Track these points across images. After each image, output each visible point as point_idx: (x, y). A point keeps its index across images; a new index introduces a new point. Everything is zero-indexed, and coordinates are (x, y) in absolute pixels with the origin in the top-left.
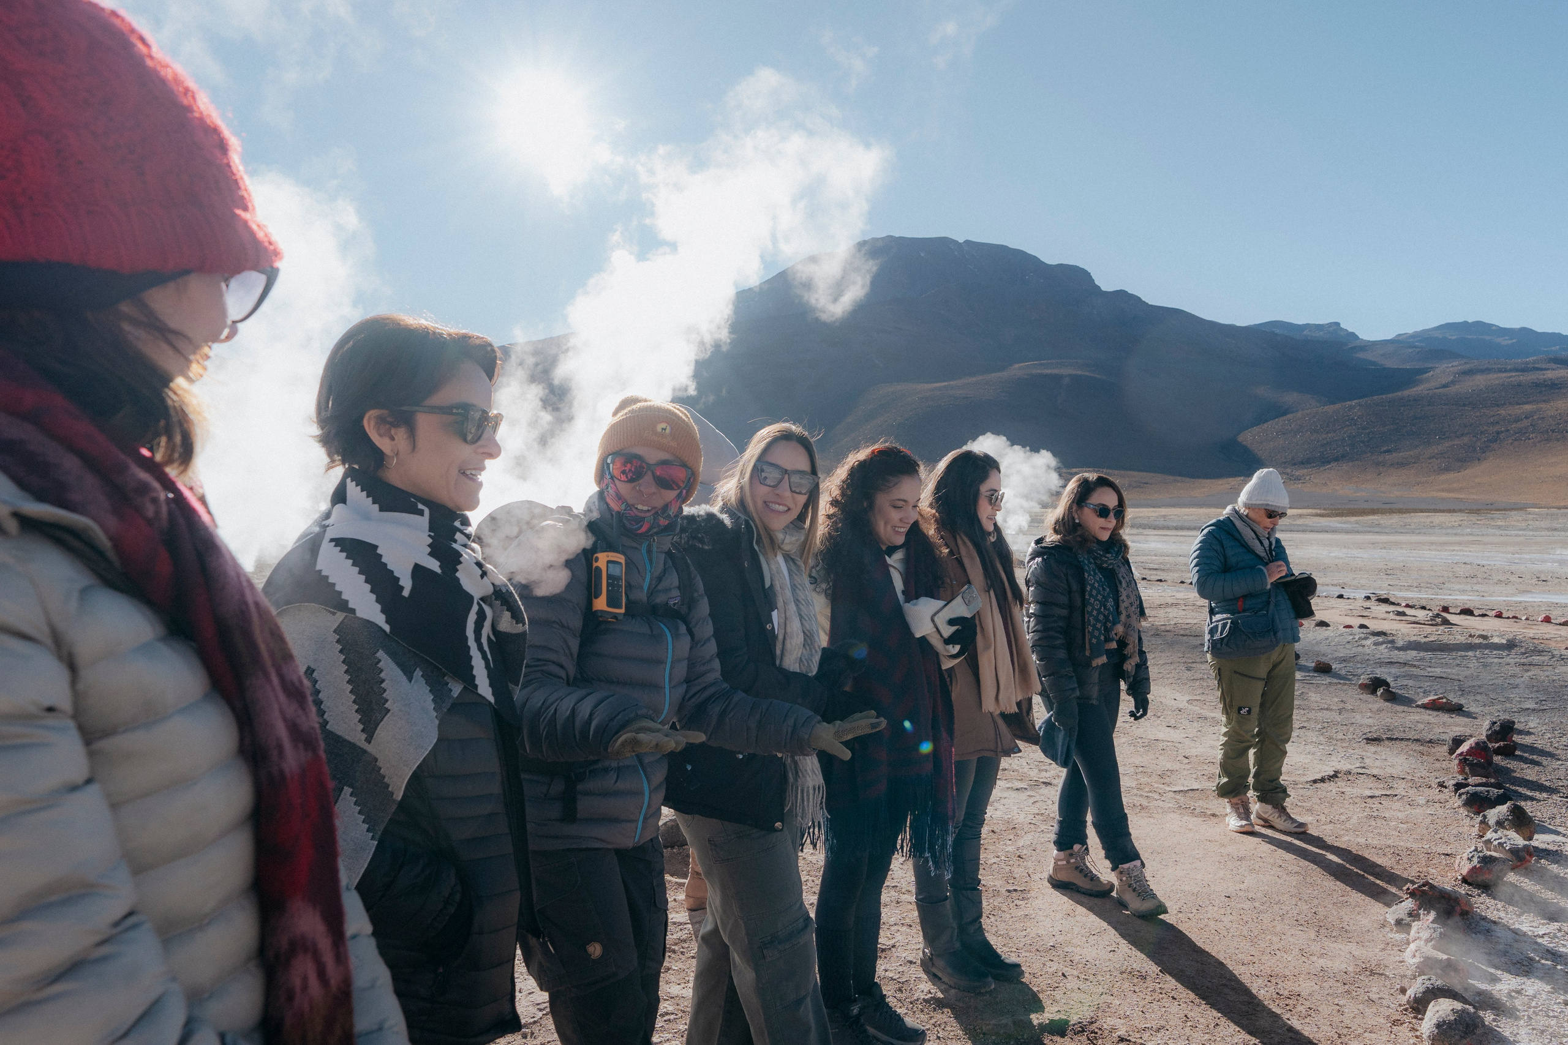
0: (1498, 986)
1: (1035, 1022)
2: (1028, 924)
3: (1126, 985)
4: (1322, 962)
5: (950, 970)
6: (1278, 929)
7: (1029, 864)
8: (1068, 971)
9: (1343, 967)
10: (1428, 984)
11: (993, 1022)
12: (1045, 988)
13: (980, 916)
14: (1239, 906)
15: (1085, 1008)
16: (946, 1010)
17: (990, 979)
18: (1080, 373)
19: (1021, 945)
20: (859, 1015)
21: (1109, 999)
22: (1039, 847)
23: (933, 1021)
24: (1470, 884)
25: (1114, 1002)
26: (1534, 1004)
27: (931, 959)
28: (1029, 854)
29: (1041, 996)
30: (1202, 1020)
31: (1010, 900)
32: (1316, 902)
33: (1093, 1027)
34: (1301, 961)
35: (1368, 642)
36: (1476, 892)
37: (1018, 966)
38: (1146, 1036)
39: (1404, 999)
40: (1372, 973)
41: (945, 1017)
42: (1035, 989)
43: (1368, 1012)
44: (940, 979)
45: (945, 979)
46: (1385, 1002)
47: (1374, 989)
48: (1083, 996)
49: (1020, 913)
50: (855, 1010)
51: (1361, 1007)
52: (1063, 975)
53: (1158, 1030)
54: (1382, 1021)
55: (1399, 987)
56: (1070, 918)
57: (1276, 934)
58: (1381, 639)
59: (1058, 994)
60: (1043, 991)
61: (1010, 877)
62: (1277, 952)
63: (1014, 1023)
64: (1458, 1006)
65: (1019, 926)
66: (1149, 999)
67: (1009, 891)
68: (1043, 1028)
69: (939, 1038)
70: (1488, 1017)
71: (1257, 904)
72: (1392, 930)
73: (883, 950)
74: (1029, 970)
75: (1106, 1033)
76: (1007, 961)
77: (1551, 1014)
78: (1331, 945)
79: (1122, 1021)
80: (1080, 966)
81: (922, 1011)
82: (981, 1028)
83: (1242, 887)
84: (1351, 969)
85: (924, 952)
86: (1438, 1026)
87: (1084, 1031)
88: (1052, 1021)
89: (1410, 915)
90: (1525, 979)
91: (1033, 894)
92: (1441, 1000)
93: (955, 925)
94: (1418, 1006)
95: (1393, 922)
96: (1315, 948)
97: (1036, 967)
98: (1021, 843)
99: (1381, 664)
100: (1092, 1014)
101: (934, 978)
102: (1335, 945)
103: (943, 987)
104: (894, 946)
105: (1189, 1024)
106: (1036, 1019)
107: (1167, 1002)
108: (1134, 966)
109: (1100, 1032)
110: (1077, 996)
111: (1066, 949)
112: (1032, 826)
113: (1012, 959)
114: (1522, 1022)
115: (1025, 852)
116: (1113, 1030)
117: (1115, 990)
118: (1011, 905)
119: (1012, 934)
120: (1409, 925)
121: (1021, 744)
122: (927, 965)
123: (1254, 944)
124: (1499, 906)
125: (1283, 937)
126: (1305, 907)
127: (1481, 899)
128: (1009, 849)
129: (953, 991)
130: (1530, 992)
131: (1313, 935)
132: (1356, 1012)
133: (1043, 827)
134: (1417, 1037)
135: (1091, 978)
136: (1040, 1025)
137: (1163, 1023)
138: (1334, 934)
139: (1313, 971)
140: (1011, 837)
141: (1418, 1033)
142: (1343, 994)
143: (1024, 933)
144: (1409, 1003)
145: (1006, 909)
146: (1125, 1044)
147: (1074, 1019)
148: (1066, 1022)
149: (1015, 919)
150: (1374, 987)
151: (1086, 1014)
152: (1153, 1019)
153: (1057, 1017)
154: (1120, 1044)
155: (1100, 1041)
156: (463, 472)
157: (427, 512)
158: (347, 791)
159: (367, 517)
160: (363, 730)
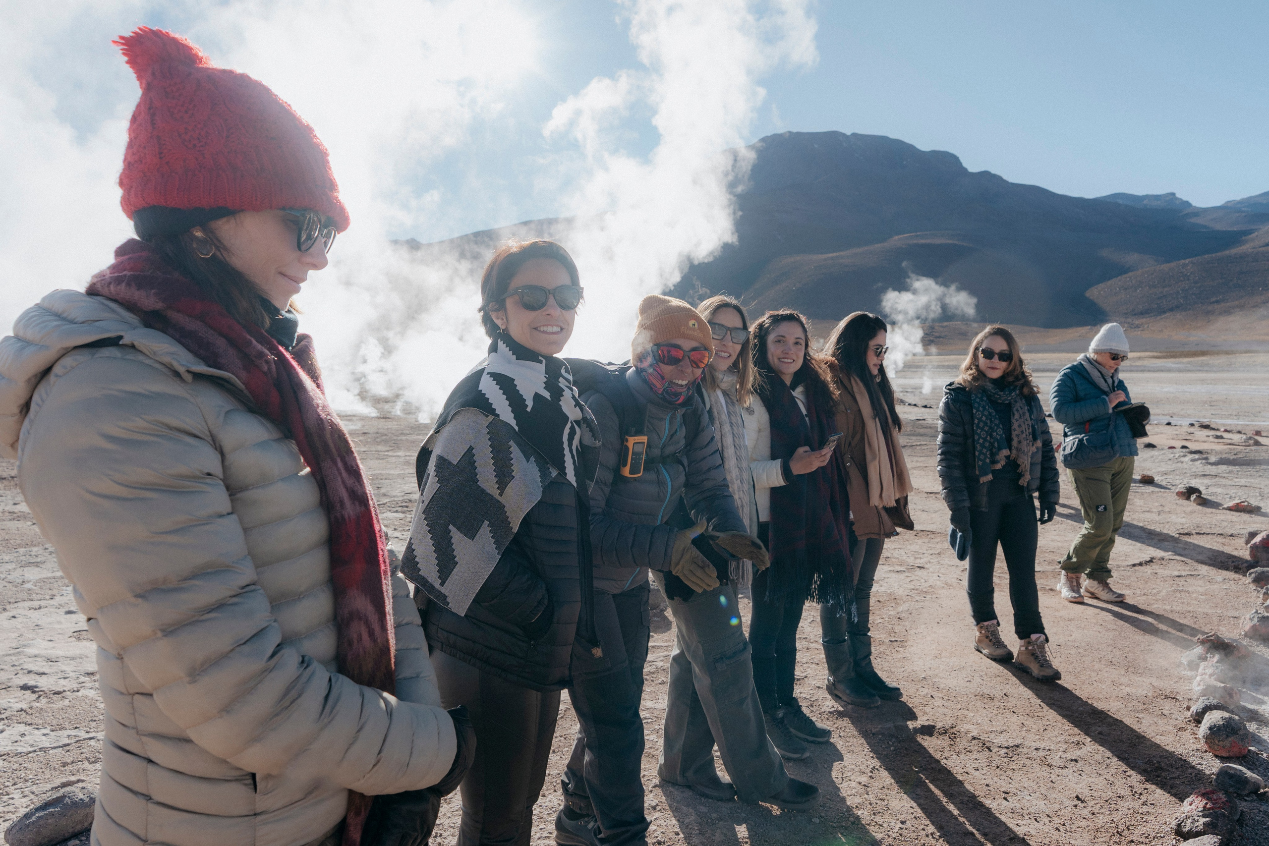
0: (1264, 707)
1: (911, 727)
2: (906, 664)
3: (979, 703)
4: (1128, 689)
5: (848, 692)
6: (1096, 667)
7: (907, 623)
8: (935, 694)
9: (1144, 693)
10: (1207, 703)
11: (880, 726)
12: (918, 705)
13: (870, 653)
14: (1067, 652)
15: (948, 718)
16: (845, 719)
17: (877, 698)
19: (901, 677)
20: (783, 718)
21: (966, 712)
22: (914, 612)
23: (836, 726)
24: (1251, 638)
25: (969, 715)
27: (834, 684)
28: (906, 616)
29: (915, 710)
30: (1034, 726)
31: (892, 647)
32: (1127, 649)
33: (954, 730)
34: (1112, 689)
35: (1187, 459)
36: (1255, 643)
37: (898, 689)
38: (992, 736)
39: (1188, 714)
40: (1166, 697)
41: (845, 723)
42: (911, 706)
43: (1160, 722)
44: (840, 698)
45: (844, 698)
46: (1174, 716)
47: (1167, 708)
48: (946, 710)
49: (900, 656)
50: (780, 714)
51: (1155, 719)
52: (932, 696)
53: (1001, 732)
54: (1171, 728)
55: (1185, 706)
56: (937, 660)
57: (1094, 671)
58: (1197, 456)
59: (928, 709)
60: (916, 707)
61: (892, 632)
62: (1094, 683)
63: (895, 727)
64: (1226, 715)
65: (898, 665)
66: (995, 712)
67: (891, 641)
68: (916, 731)
69: (840, 736)
70: (1252, 727)
71: (1081, 651)
72: (1185, 669)
73: (798, 680)
74: (906, 693)
75: (963, 734)
76: (890, 686)
78: (1137, 679)
79: (975, 726)
80: (944, 691)
81: (828, 719)
82: (871, 731)
83: (1070, 639)
84: (1150, 694)
85: (828, 680)
86: (1210, 729)
87: (946, 733)
88: (923, 726)
89: (1199, 658)
91: (909, 643)
92: (1215, 711)
93: (851, 660)
94: (1198, 719)
95: (1186, 663)
96: (1124, 680)
97: (912, 691)
98: (900, 609)
99: (1196, 476)
100: (953, 722)
101: (836, 697)
102: (1139, 678)
103: (843, 703)
104: (806, 677)
105: (1024, 729)
106: (911, 725)
107: (1009, 715)
108: (985, 691)
109: (958, 734)
110: (941, 710)
111: (934, 680)
112: (909, 597)
113: (894, 685)
115: (903, 615)
116: (968, 732)
117: (970, 707)
118: (893, 651)
119: (893, 670)
120: (1198, 666)
121: (898, 529)
122: (831, 689)
123: (1076, 677)
125: (1100, 673)
126: (1118, 653)
127: (1259, 649)
128: (892, 613)
129: (850, 707)
131: (1123, 672)
132: (1152, 722)
133: (917, 598)
134: (1196, 738)
135: (953, 699)
136: (914, 728)
137: (1005, 728)
138: (1139, 672)
139: (1121, 695)
140: (893, 605)
141: (1197, 736)
142: (1142, 711)
143: (903, 669)
144: (1192, 715)
145: (889, 653)
146: (976, 741)
147: (939, 725)
148: (934, 727)
149: (895, 660)
150: (1167, 706)
151: (949, 722)
152: (998, 725)
153: (926, 723)
154: (973, 741)
155: (958, 740)
156: (536, 329)
157: (544, 361)
158: (486, 523)
159: (509, 362)
160: (498, 488)
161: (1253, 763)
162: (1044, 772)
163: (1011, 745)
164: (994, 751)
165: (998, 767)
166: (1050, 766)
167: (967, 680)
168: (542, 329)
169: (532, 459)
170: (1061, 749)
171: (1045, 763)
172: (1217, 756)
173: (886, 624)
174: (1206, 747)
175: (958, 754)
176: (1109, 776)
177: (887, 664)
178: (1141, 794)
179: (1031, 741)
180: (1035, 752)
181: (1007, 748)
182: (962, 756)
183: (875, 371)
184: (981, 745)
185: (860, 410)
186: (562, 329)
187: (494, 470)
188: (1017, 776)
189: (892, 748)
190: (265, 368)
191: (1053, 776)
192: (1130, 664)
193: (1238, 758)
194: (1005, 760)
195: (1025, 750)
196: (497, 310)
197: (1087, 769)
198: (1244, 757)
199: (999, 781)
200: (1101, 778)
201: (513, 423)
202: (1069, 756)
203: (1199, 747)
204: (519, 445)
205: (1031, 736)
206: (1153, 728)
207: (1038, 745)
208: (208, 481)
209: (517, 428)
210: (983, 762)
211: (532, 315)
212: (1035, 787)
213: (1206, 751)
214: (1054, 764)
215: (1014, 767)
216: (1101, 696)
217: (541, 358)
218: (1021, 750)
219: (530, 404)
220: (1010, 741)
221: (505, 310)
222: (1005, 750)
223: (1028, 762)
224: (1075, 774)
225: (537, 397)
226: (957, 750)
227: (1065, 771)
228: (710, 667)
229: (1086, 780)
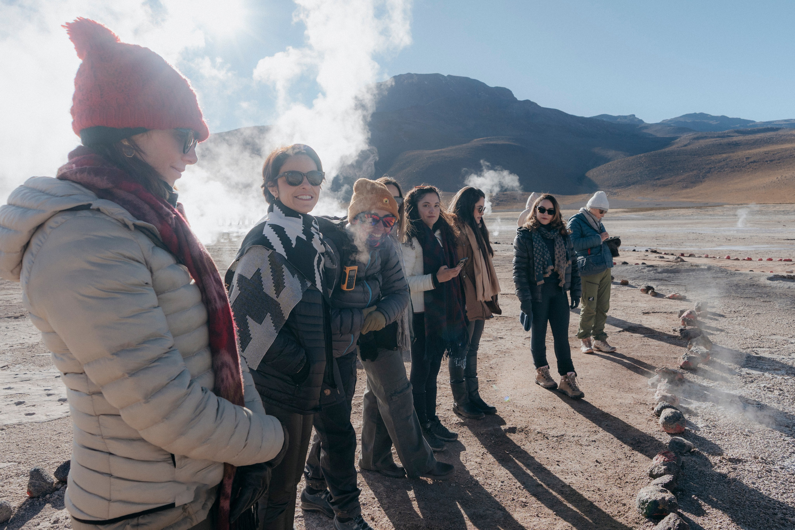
0: (692, 406)
1: (503, 429)
2: (497, 393)
3: (540, 413)
4: (620, 401)
5: (466, 411)
6: (603, 389)
7: (496, 370)
8: (515, 409)
9: (629, 402)
10: (663, 405)
11: (485, 430)
12: (506, 416)
14: (586, 382)
15: (523, 423)
16: (465, 427)
17: (483, 413)
18: (507, 143)
19: (495, 401)
20: (431, 427)
21: (533, 419)
22: (499, 364)
23: (460, 431)
24: (683, 369)
25: (535, 420)
26: (705, 411)
27: (457, 407)
28: (495, 366)
29: (504, 419)
30: (571, 424)
31: (488, 384)
32: (619, 379)
33: (527, 429)
34: (612, 401)
35: (645, 270)
36: (686, 372)
37: (495, 408)
38: (549, 431)
39: (653, 412)
40: (641, 404)
41: (465, 429)
42: (502, 417)
43: (638, 417)
44: (461, 415)
45: (464, 415)
46: (645, 414)
47: (641, 409)
48: (522, 418)
49: (493, 389)
50: (429, 426)
51: (636, 416)
52: (513, 411)
53: (553, 429)
54: (644, 420)
55: (651, 408)
56: (515, 390)
57: (602, 391)
58: (651, 269)
59: (512, 418)
61: (488, 376)
62: (602, 398)
63: (494, 429)
64: (673, 410)
65: (493, 394)
66: (549, 418)
67: (488, 381)
68: (506, 431)
69: (463, 437)
70: (686, 416)
71: (594, 381)
72: (650, 388)
75: (532, 431)
76: (490, 406)
77: (711, 414)
79: (539, 426)
80: (520, 407)
81: (455, 428)
82: (480, 432)
83: (588, 374)
84: (632, 403)
85: (454, 405)
86: (665, 418)
87: (523, 431)
88: (510, 428)
89: (657, 381)
90: (703, 403)
91: (498, 382)
92: (667, 409)
93: (467, 392)
94: (658, 414)
95: (650, 384)
96: (618, 395)
97: (502, 409)
98: (491, 362)
99: (651, 280)
100: (526, 424)
101: (459, 415)
102: (626, 394)
103: (463, 418)
104: (440, 404)
105: (566, 426)
106: (503, 427)
107: (557, 419)
108: (543, 406)
109: (529, 431)
110: (520, 418)
111: (514, 402)
112: (496, 355)
113: (491, 405)
114: (699, 417)
115: (493, 366)
116: (535, 430)
117: (535, 416)
118: (489, 386)
119: (490, 397)
120: (657, 386)
122: (456, 410)
123: (592, 395)
124: (695, 377)
125: (605, 392)
126: (614, 381)
127: (688, 375)
128: (486, 365)
129: (467, 419)
130: (704, 407)
131: (617, 391)
132: (634, 418)
133: (501, 356)
134: (658, 425)
135: (525, 412)
136: (505, 429)
137: (555, 426)
138: (626, 390)
139: (617, 404)
140: (487, 360)
141: (658, 423)
142: (628, 412)
143: (496, 397)
144: (655, 413)
145: (487, 388)
146: (540, 434)
147: (518, 427)
148: (516, 428)
149: (491, 392)
150: (642, 409)
151: (524, 425)
152: (551, 425)
153: (512, 426)
154: (538, 435)
155: (530, 434)
156: (296, 197)
157: (302, 217)
158: (269, 314)
159: (281, 218)
160: (275, 293)
161: (688, 436)
162: (577, 449)
163: (559, 435)
164: (550, 439)
165: (553, 448)
166: (581, 445)
167: (532, 400)
168: (300, 197)
169: (296, 276)
170: (587, 436)
171: (578, 443)
172: (669, 434)
173: (484, 371)
174: (663, 429)
175: (530, 442)
176: (613, 449)
177: (486, 394)
178: (630, 457)
179: (570, 432)
180: (572, 438)
181: (557, 437)
182: (532, 443)
183: (478, 222)
184: (543, 436)
185: (470, 245)
186: (312, 197)
187: (273, 283)
188: (563, 452)
189: (493, 442)
190: (170, 222)
191: (583, 451)
192: (621, 387)
193: (680, 434)
194: (557, 443)
195: (567, 437)
196: (272, 186)
197: (601, 446)
198: (683, 433)
199: (554, 456)
200: (609, 450)
201: (284, 254)
202: (591, 439)
203: (659, 429)
204: (288, 267)
205: (569, 430)
206: (635, 420)
207: (574, 434)
208: (146, 287)
209: (286, 257)
210: (544, 446)
211: (293, 189)
212: (574, 457)
213: (663, 431)
214: (583, 444)
215: (561, 447)
216: (606, 405)
217: (300, 215)
218: (565, 437)
219: (294, 243)
220: (559, 433)
221: (278, 186)
222: (556, 438)
223: (569, 444)
224: (595, 449)
225: (298, 238)
226: (530, 440)
227: (589, 447)
228: (388, 399)
229: (601, 451)
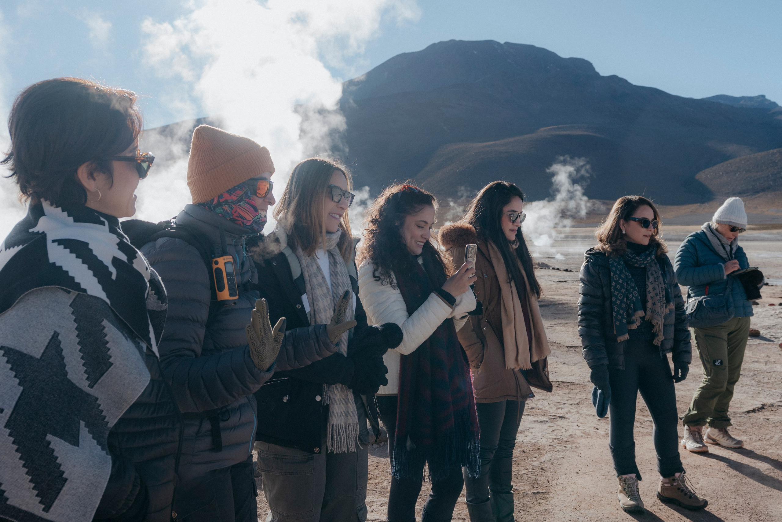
2: (547, 516)
7: (549, 474)
13: (513, 511)
18: (585, 133)
22: (555, 462)
28: (548, 467)
31: (535, 499)
32: (749, 496)
49: (542, 508)
56: (576, 511)
61: (535, 483)
67: (534, 493)
91: (551, 495)
98: (543, 459)
112: (551, 447)
115: (546, 465)
118: (536, 503)
126: (740, 500)
128: (535, 463)
133: (559, 448)
138: (762, 518)
140: (536, 455)
145: (532, 506)
149: (538, 513)
158: (82, 423)
159: (66, 225)
173: (530, 475)
177: (530, 517)
185: (496, 276)
192: (753, 511)
201: (104, 296)
217: (103, 218)
219: (113, 270)
225: (116, 261)
